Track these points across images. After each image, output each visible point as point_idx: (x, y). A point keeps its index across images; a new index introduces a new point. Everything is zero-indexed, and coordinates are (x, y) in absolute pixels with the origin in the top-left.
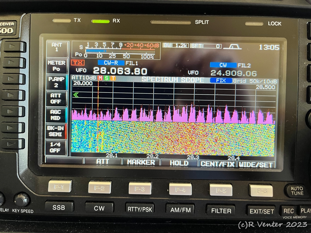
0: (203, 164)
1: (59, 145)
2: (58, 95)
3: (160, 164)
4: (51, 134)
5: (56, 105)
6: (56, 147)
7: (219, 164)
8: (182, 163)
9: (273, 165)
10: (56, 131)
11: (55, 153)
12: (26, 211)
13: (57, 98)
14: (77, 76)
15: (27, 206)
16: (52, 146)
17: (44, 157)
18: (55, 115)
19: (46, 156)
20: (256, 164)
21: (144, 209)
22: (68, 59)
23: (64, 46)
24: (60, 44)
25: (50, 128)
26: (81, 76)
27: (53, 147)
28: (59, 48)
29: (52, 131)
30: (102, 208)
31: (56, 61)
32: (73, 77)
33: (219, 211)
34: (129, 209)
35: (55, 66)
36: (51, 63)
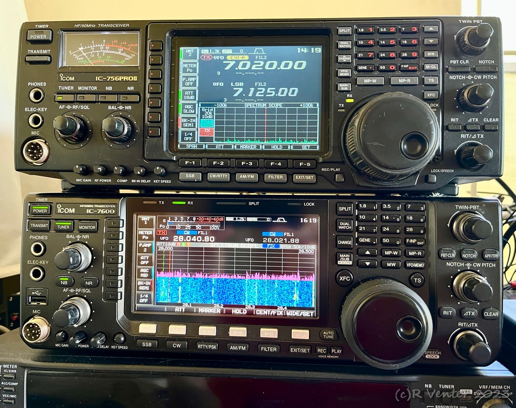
0: (258, 312)
1: (147, 296)
2: (146, 258)
3: (224, 312)
4: (141, 288)
5: (145, 265)
6: (145, 298)
7: (270, 312)
8: (242, 311)
9: (314, 314)
10: (145, 285)
11: (144, 303)
12: (122, 347)
13: (146, 260)
14: (161, 243)
15: (123, 344)
16: (141, 297)
17: (135, 305)
18: (143, 273)
19: (137, 305)
20: (300, 313)
21: (210, 346)
22: (154, 230)
23: (151, 220)
24: (149, 218)
25: (140, 283)
26: (164, 243)
28: (147, 221)
29: (142, 285)
30: (179, 346)
31: (145, 232)
32: (158, 243)
33: (267, 349)
34: (199, 346)
35: (144, 235)
36: (141, 233)
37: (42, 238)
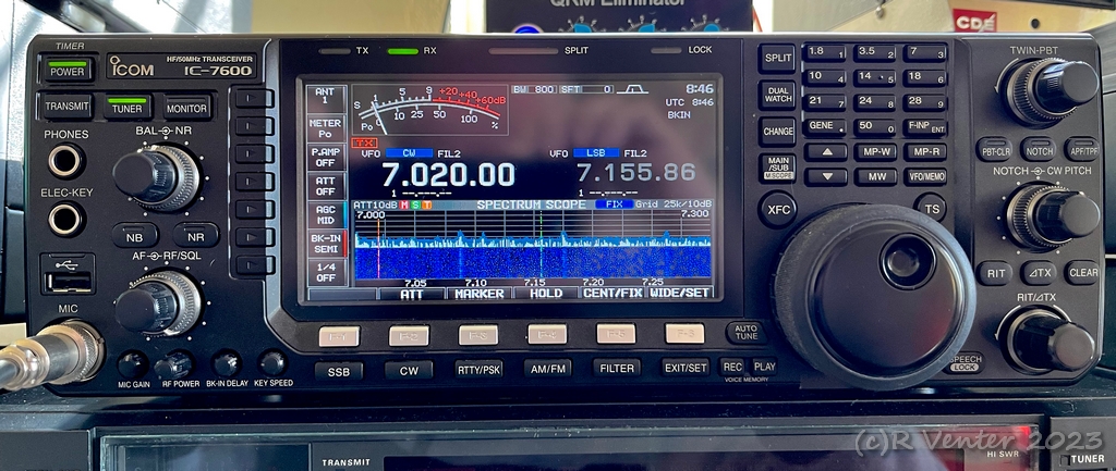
0: (588, 293)
1: (333, 267)
2: (329, 181)
3: (513, 296)
4: (320, 249)
5: (326, 197)
6: (329, 271)
7: (614, 292)
8: (552, 293)
9: (709, 293)
10: (328, 243)
11: (327, 283)
12: (280, 382)
13: (329, 186)
15: (281, 374)
16: (320, 270)
17: (306, 289)
18: (324, 215)
19: (310, 288)
20: (680, 292)
21: (486, 368)
22: (345, 115)
23: (338, 94)
24: (331, 89)
25: (316, 238)
27: (322, 273)
28: (328, 97)
29: (320, 244)
30: (414, 371)
31: (325, 121)
33: (614, 368)
34: (461, 369)
35: (322, 128)
36: (316, 123)
37: (75, 135)
